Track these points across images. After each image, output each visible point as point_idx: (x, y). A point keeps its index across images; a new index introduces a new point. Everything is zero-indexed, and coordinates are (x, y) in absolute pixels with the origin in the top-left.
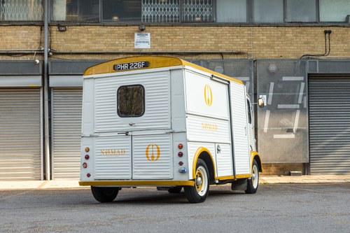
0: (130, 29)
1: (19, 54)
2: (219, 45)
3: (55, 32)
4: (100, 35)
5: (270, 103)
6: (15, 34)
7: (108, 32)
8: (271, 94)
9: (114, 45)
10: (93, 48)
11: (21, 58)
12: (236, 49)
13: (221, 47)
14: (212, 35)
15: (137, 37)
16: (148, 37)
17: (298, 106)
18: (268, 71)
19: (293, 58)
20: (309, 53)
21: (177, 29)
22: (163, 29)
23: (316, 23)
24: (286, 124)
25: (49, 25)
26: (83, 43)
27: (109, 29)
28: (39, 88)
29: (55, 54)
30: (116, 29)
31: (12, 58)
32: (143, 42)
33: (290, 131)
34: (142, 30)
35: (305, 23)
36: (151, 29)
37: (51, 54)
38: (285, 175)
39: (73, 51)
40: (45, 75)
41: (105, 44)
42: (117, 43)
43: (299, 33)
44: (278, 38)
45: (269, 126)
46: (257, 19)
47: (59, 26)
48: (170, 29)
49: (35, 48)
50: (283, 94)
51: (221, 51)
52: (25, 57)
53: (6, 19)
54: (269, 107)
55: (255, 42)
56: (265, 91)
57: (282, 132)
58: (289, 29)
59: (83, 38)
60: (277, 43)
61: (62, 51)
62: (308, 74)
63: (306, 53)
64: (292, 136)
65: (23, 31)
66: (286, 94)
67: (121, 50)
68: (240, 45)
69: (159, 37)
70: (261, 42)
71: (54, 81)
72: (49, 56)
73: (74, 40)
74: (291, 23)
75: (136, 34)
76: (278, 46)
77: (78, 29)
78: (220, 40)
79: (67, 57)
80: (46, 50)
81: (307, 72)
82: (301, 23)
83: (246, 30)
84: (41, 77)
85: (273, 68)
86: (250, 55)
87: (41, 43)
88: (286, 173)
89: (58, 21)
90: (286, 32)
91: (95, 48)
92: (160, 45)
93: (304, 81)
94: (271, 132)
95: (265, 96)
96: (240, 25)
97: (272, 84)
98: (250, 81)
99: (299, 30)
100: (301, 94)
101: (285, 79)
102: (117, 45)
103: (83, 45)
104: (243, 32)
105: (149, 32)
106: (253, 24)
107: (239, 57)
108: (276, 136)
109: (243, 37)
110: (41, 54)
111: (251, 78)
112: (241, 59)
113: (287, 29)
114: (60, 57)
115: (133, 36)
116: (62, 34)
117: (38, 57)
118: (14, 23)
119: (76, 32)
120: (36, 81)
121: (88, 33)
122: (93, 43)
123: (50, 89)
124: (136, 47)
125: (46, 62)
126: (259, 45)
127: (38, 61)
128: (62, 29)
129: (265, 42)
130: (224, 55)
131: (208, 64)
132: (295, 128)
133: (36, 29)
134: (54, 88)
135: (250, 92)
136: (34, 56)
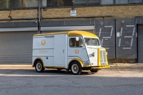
0: (69, 9)
2: (102, 14)
3: (42, 11)
4: (58, 11)
5: (121, 35)
6: (29, 12)
8: (121, 32)
9: (63, 15)
10: (56, 16)
11: (31, 21)
12: (108, 15)
14: (99, 10)
15: (71, 12)
16: (75, 12)
17: (132, 37)
18: (121, 23)
19: (132, 18)
20: (138, 15)
21: (86, 8)
22: (81, 8)
23: (141, 3)
24: (128, 44)
25: (40, 9)
27: (61, 9)
28: (37, 31)
29: (43, 19)
30: (64, 9)
31: (29, 21)
32: (74, 13)
33: (129, 46)
34: (73, 9)
35: (137, 3)
36: (76, 8)
37: (41, 19)
38: (128, 63)
39: (49, 18)
40: (39, 27)
41: (60, 15)
43: (134, 7)
44: (126, 10)
45: (121, 44)
46: (117, 3)
47: (44, 9)
48: (83, 8)
49: (36, 17)
50: (126, 32)
51: (103, 16)
52: (33, 20)
53: (26, 7)
54: (120, 37)
55: (116, 12)
56: (119, 31)
57: (126, 47)
58: (130, 6)
59: (52, 13)
60: (125, 12)
61: (45, 17)
62: (137, 24)
63: (137, 15)
64: (130, 48)
65: (32, 11)
66: (128, 32)
67: (65, 16)
68: (110, 13)
69: (79, 11)
71: (42, 29)
72: (41, 20)
73: (49, 14)
74: (131, 4)
75: (71, 11)
76: (125, 13)
77: (50, 9)
78: (103, 12)
79: (47, 20)
80: (39, 17)
81: (136, 23)
82: (135, 3)
83: (112, 8)
84: (37, 27)
85: (123, 22)
86: (114, 17)
87: (38, 15)
88: (128, 62)
89: (44, 7)
90: (129, 8)
92: (80, 14)
93: (135, 27)
94: (121, 47)
95: (119, 33)
96: (110, 5)
97: (122, 28)
98: (113, 27)
99: (134, 6)
100: (134, 32)
101: (127, 26)
102: (64, 15)
103: (52, 15)
104: (111, 8)
105: (76, 10)
106: (115, 5)
108: (123, 48)
109: (112, 10)
110: (38, 19)
111: (113, 26)
112: (111, 19)
113: (129, 6)
114: (45, 20)
115: (70, 11)
117: (37, 20)
118: (29, 8)
119: (50, 11)
120: (36, 29)
121: (54, 11)
122: (56, 14)
123: (41, 32)
124: (71, 15)
125: (39, 22)
126: (118, 13)
127: (36, 22)
128: (45, 10)
129: (120, 12)
130: (104, 18)
131: (98, 21)
132: (131, 45)
133: (36, 10)
134: (42, 31)
135: (113, 31)
136: (36, 20)
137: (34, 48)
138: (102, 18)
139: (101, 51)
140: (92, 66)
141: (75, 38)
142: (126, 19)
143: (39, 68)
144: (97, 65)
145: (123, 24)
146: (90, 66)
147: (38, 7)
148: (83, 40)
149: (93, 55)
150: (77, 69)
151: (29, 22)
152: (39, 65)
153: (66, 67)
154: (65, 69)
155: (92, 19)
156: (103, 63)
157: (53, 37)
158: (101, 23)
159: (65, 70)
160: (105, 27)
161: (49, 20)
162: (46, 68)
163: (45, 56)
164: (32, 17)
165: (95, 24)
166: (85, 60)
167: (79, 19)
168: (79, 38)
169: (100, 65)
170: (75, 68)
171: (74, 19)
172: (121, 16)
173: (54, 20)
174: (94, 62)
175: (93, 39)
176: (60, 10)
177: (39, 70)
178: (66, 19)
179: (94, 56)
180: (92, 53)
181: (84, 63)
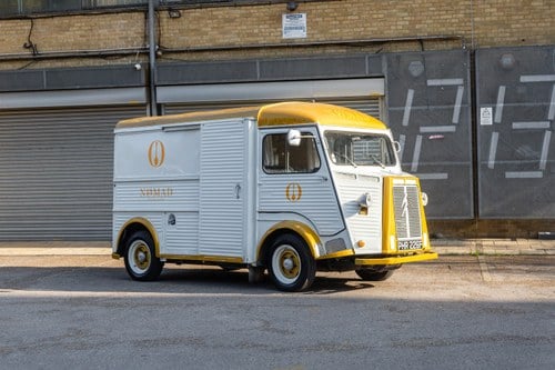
0: (275, 9)
1: (116, 55)
2: (417, 26)
3: (165, 20)
5: (498, 120)
6: (110, 26)
7: (242, 16)
8: (500, 105)
9: (249, 35)
10: (221, 41)
11: (119, 62)
12: (444, 31)
13: (420, 30)
14: (406, 10)
15: (286, 21)
16: (303, 20)
17: (548, 125)
18: (499, 66)
19: (544, 42)
21: (348, 5)
22: (325, 5)
24: (528, 155)
25: (156, 10)
26: (206, 33)
27: (243, 10)
28: (144, 105)
29: (166, 52)
30: (253, 10)
31: (107, 62)
32: (296, 28)
33: (535, 167)
34: (292, 10)
36: (308, 6)
37: (159, 53)
38: (528, 237)
39: (192, 47)
40: (150, 87)
41: (238, 34)
42: (256, 31)
44: (518, 9)
45: (497, 158)
47: (170, 10)
48: (337, 5)
49: (137, 45)
50: (522, 104)
51: (420, 35)
52: (125, 59)
53: (98, 5)
54: (495, 126)
55: (476, 19)
56: (492, 101)
57: (521, 168)
59: (206, 25)
60: (516, 17)
61: (176, 46)
64: (539, 175)
65: (120, 21)
66: (527, 104)
67: (262, 41)
68: (452, 24)
69: (321, 19)
70: (488, 19)
71: (163, 95)
72: (157, 57)
73: (192, 30)
75: (284, 16)
76: (518, 22)
77: (198, 13)
78: (419, 18)
79: (185, 57)
80: (152, 47)
84: (144, 89)
85: (507, 60)
86: (469, 41)
87: (146, 37)
88: (532, 234)
89: (170, 3)
91: (223, 41)
92: (322, 32)
94: (501, 168)
95: (490, 109)
97: (502, 90)
98: (465, 85)
100: (553, 104)
101: (524, 79)
102: (257, 35)
104: (457, 4)
105: (304, 11)
107: (450, 45)
108: (509, 175)
109: (457, 12)
110: (145, 53)
111: (465, 80)
112: (453, 49)
114: (174, 56)
115: (279, 20)
116: (176, 22)
117: (143, 59)
118: (107, 10)
119: (195, 19)
120: (138, 95)
121: (213, 18)
122: (221, 33)
123: (159, 106)
124: (284, 36)
125: (152, 65)
126: (485, 24)
127: (138, 66)
128: (175, 15)
129: (494, 18)
130: (425, 43)
131: (398, 57)
132: (543, 161)
133: (139, 16)
134: (165, 105)
135: (463, 103)
136: (137, 58)
137: (117, 176)
138: (415, 47)
139: (398, 191)
140: (358, 251)
141: (286, 134)
142: (518, 48)
143: (141, 264)
144: (379, 251)
145: (507, 70)
146: (349, 252)
147: (147, 5)
148: (318, 140)
149: (362, 207)
150: (295, 266)
151: (109, 69)
152: (139, 249)
153: (251, 257)
154: (245, 266)
155: (376, 49)
156: (409, 238)
157: (196, 128)
158: (411, 68)
159: (247, 270)
160: (430, 83)
161: (194, 57)
162: (169, 261)
163: (165, 212)
164: (121, 46)
165: (385, 73)
166: (328, 227)
167: (319, 51)
168: (303, 134)
169: (392, 248)
170: (288, 262)
171: (296, 52)
172: (498, 35)
173: (215, 56)
174: (365, 236)
175: (368, 137)
176: (236, 12)
177: (138, 271)
178: (262, 53)
179: (365, 209)
180: (356, 197)
181: (323, 241)
